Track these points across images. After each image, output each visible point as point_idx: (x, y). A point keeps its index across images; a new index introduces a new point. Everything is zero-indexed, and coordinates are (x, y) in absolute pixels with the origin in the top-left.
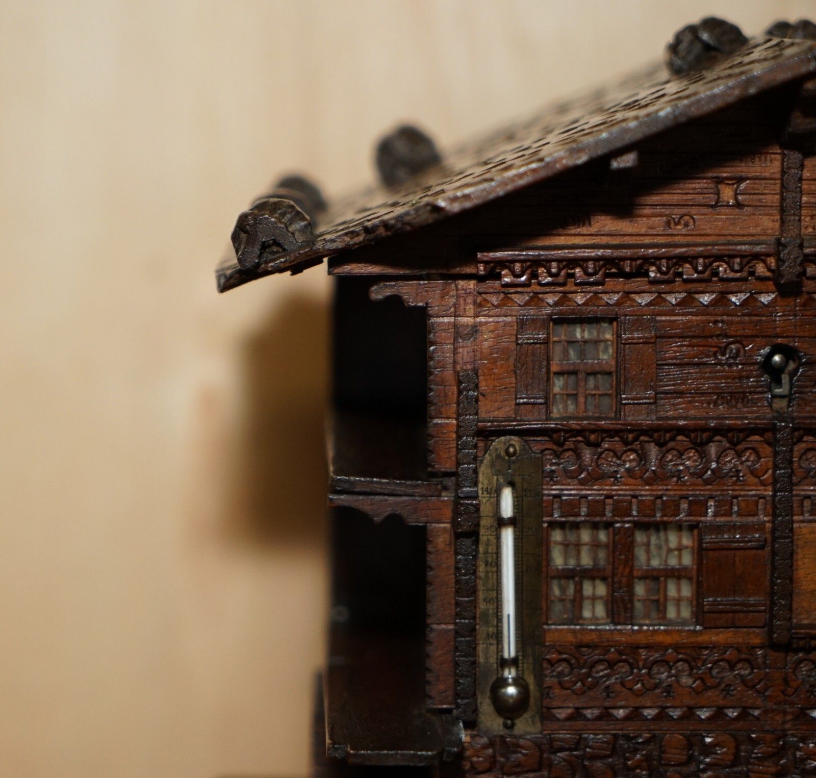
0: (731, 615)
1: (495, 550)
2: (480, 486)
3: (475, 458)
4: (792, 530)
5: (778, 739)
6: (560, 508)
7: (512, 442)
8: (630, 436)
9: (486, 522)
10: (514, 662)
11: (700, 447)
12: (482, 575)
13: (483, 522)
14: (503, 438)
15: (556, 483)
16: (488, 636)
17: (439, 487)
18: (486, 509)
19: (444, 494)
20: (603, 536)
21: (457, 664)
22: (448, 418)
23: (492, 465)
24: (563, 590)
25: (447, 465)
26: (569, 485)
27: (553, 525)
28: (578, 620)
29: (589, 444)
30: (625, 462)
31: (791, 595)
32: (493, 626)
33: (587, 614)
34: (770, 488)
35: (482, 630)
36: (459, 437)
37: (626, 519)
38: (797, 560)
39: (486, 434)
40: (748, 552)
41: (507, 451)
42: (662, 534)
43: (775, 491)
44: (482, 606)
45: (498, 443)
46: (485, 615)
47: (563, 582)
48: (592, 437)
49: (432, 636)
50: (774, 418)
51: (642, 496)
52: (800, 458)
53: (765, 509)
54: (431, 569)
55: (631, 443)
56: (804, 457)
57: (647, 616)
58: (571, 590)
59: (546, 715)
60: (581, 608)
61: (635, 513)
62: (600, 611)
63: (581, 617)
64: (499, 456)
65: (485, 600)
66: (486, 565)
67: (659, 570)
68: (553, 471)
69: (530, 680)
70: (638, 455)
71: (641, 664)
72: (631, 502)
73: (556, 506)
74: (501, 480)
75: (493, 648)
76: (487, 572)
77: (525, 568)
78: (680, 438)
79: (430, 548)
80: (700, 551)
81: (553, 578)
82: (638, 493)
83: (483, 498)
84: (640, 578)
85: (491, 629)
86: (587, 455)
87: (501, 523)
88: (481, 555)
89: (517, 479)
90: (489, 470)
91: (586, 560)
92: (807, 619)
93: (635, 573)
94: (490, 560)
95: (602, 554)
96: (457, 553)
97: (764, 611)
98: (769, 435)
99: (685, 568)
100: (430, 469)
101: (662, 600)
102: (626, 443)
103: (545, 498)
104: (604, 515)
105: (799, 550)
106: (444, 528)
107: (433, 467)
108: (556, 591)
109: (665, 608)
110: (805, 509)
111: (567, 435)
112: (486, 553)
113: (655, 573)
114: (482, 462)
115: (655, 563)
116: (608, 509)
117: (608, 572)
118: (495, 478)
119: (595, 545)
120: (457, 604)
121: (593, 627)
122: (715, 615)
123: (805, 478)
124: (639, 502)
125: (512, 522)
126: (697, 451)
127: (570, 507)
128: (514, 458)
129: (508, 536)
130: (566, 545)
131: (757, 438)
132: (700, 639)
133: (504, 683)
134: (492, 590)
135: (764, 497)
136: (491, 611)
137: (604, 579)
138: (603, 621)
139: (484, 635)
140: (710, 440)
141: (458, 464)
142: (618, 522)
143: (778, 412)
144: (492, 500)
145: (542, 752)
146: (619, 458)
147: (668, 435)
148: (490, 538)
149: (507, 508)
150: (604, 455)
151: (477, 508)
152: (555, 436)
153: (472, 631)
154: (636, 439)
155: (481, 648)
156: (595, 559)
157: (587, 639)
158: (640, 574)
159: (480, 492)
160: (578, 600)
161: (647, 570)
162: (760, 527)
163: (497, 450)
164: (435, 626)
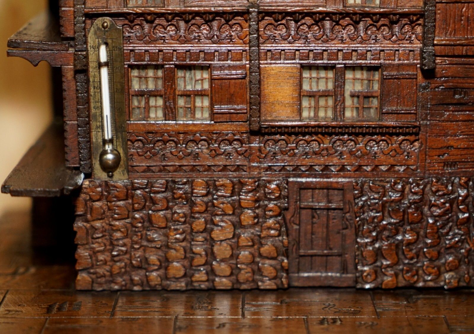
0: (228, 115)
1: (99, 80)
2: (89, 45)
3: (84, 29)
4: (259, 68)
5: (255, 182)
6: (134, 56)
7: (105, 20)
8: (170, 17)
9: (92, 65)
10: (111, 141)
11: (207, 22)
12: (92, 94)
13: (91, 65)
14: (100, 18)
15: (131, 43)
16: (97, 127)
17: (67, 45)
18: (92, 58)
19: (70, 49)
20: (160, 73)
21: (79, 143)
22: (70, 7)
23: (95, 33)
24: (139, 102)
25: (70, 34)
26: (138, 44)
27: (132, 67)
28: (147, 118)
29: (148, 22)
30: (169, 31)
31: (260, 103)
32: (99, 122)
33: (152, 115)
34: (248, 45)
35: (94, 124)
36: (75, 18)
37: (171, 63)
38: (264, 85)
39: (91, 16)
40: (237, 81)
41: (103, 26)
42: (193, 71)
43: (250, 47)
44: (93, 111)
45: (98, 22)
46: (95, 116)
47: (139, 98)
48: (149, 17)
49: (67, 128)
50: (249, 6)
51: (178, 50)
52: (265, 29)
53: (246, 57)
54: (65, 91)
55: (170, 21)
56: (267, 28)
57: (185, 116)
58: (143, 104)
59: (130, 170)
60: (149, 112)
61: (174, 59)
62: (160, 114)
63: (149, 117)
64: (98, 28)
65: (94, 108)
66: (94, 89)
67: (190, 91)
68: (129, 37)
69: (121, 151)
70: (176, 28)
71: (181, 142)
72: (173, 53)
73: (132, 55)
74: (101, 42)
75: (100, 134)
76: (95, 92)
77: (115, 90)
78: (197, 18)
79: (64, 79)
80: (212, 80)
81: (133, 96)
82: (175, 48)
83: (91, 51)
84: (181, 96)
85: (98, 124)
86: (147, 26)
87: (100, 65)
88: (91, 83)
89: (109, 41)
90: (93, 36)
91: (151, 86)
92: (270, 117)
93: (177, 93)
94: (96, 86)
95: (160, 83)
96: (77, 82)
97: (246, 113)
98: (246, 16)
99: (205, 90)
100: (62, 36)
101: (192, 107)
102: (168, 21)
103: (125, 51)
104: (158, 61)
105: (265, 80)
106: (71, 68)
107: (63, 34)
108: (136, 103)
109: (194, 111)
110: (268, 57)
111: (135, 17)
112: (94, 81)
113: (188, 93)
114: (89, 31)
115: (189, 88)
116: (161, 57)
117: (163, 93)
118: (97, 40)
119: (156, 78)
120: (78, 110)
121: (154, 122)
122: (220, 115)
123: (267, 40)
124: (177, 53)
125: (106, 64)
126: (208, 25)
127: (139, 56)
128: (107, 29)
129: (104, 72)
130: (140, 78)
131: (240, 18)
132: (212, 128)
133: (105, 152)
134: (98, 102)
135: (245, 51)
136: (98, 114)
137: (161, 96)
138: (161, 119)
139: (95, 127)
140: (213, 19)
141: (75, 33)
142: (166, 64)
143: (252, 3)
144: (96, 52)
145: (127, 189)
146: (165, 29)
147: (191, 17)
148: (96, 73)
149: (103, 58)
150: (157, 28)
151: (86, 57)
152: (128, 17)
153: (88, 123)
154: (173, 18)
155: (93, 134)
156: (156, 85)
157: (151, 129)
158: (180, 93)
159: (89, 48)
160: (147, 108)
161: (184, 91)
162: (243, 67)
163: (97, 25)
164: (68, 122)
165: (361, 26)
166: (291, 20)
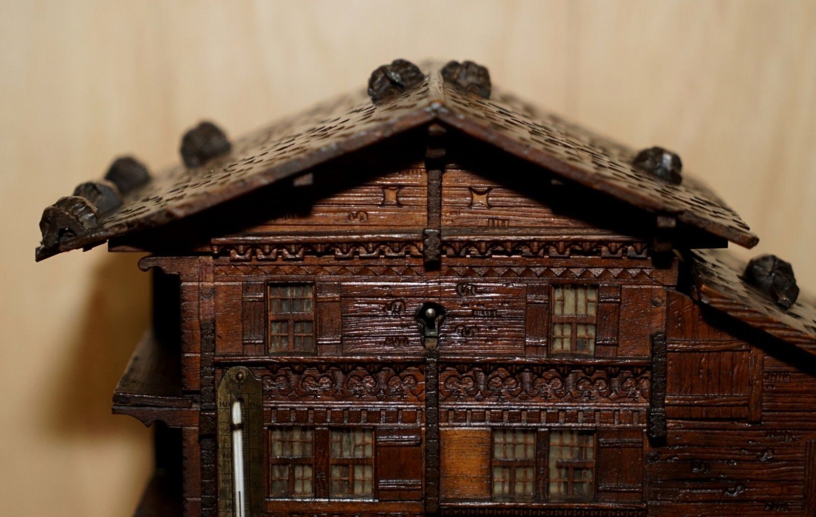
0: (398, 492)
1: (230, 446)
2: (219, 401)
3: (213, 382)
4: (438, 432)
6: (276, 416)
7: (241, 370)
8: (324, 367)
9: (222, 426)
11: (373, 373)
12: (221, 463)
13: (220, 426)
14: (234, 368)
15: (273, 399)
16: (226, 507)
17: (190, 401)
18: (222, 417)
19: (194, 406)
20: (309, 435)
22: (195, 353)
23: (227, 386)
24: (281, 473)
25: (195, 386)
26: (282, 400)
27: (272, 428)
28: (291, 494)
29: (295, 372)
30: (322, 384)
31: (438, 479)
32: (229, 499)
33: (298, 489)
34: (424, 403)
35: (222, 502)
36: (202, 368)
37: (324, 424)
38: (444, 454)
39: (223, 366)
40: (409, 448)
41: (237, 377)
42: (352, 434)
43: (427, 406)
44: (221, 485)
45: (231, 372)
46: (224, 492)
47: (281, 467)
48: (297, 367)
49: (187, 506)
50: (425, 355)
51: (334, 408)
52: (446, 382)
53: (422, 417)
54: (186, 459)
55: (325, 371)
56: (449, 381)
57: (341, 491)
58: (287, 473)
60: (294, 486)
61: (328, 420)
62: (308, 488)
63: (294, 492)
64: (231, 381)
65: (223, 481)
66: (224, 457)
67: (347, 459)
68: (271, 391)
70: (331, 379)
72: (326, 413)
73: (273, 415)
74: (234, 397)
75: (230, 515)
76: (225, 461)
77: (251, 459)
78: (359, 368)
79: (184, 444)
80: (376, 447)
81: (273, 465)
82: (330, 406)
83: (221, 409)
84: (336, 465)
85: (228, 501)
86: (293, 378)
87: (233, 428)
88: (220, 450)
89: (245, 397)
90: (225, 390)
91: (297, 452)
92: (452, 494)
93: (331, 462)
94: (226, 453)
95: (309, 448)
96: (202, 449)
97: (421, 490)
98: (422, 366)
99: (367, 459)
100: (183, 389)
101: (351, 481)
102: (321, 371)
103: (265, 409)
104: (307, 421)
105: (446, 447)
106: (194, 430)
107: (185, 387)
108: (277, 474)
109: (353, 486)
110: (450, 417)
111: (278, 366)
112: (224, 448)
113: (346, 462)
114: (219, 384)
115: (346, 455)
116: (310, 416)
117: (312, 461)
118: (229, 395)
119: (304, 443)
120: (202, 484)
121: (300, 500)
122: (386, 492)
123: (449, 396)
124: (333, 412)
125: (240, 427)
126: (373, 377)
127: (283, 416)
128: (242, 381)
129: (238, 437)
130: (283, 442)
131: (413, 368)
132: (376, 509)
134: (228, 474)
135: (421, 409)
136: (228, 489)
137: (310, 465)
138: (309, 495)
139: (223, 506)
140: (380, 370)
141: (201, 386)
142: (318, 426)
143: (429, 350)
144: (227, 411)
146: (317, 382)
147: (350, 367)
148: (226, 437)
149: (237, 417)
150: (307, 379)
151: (215, 418)
152: (270, 367)
153: (216, 502)
154: (328, 368)
155: (221, 514)
156: (304, 451)
157: (297, 508)
158: (335, 462)
159: (219, 405)
160: (292, 481)
161: (340, 459)
162: (417, 431)
163: (230, 376)
164: (189, 499)
165: (570, 378)
166: (480, 371)
